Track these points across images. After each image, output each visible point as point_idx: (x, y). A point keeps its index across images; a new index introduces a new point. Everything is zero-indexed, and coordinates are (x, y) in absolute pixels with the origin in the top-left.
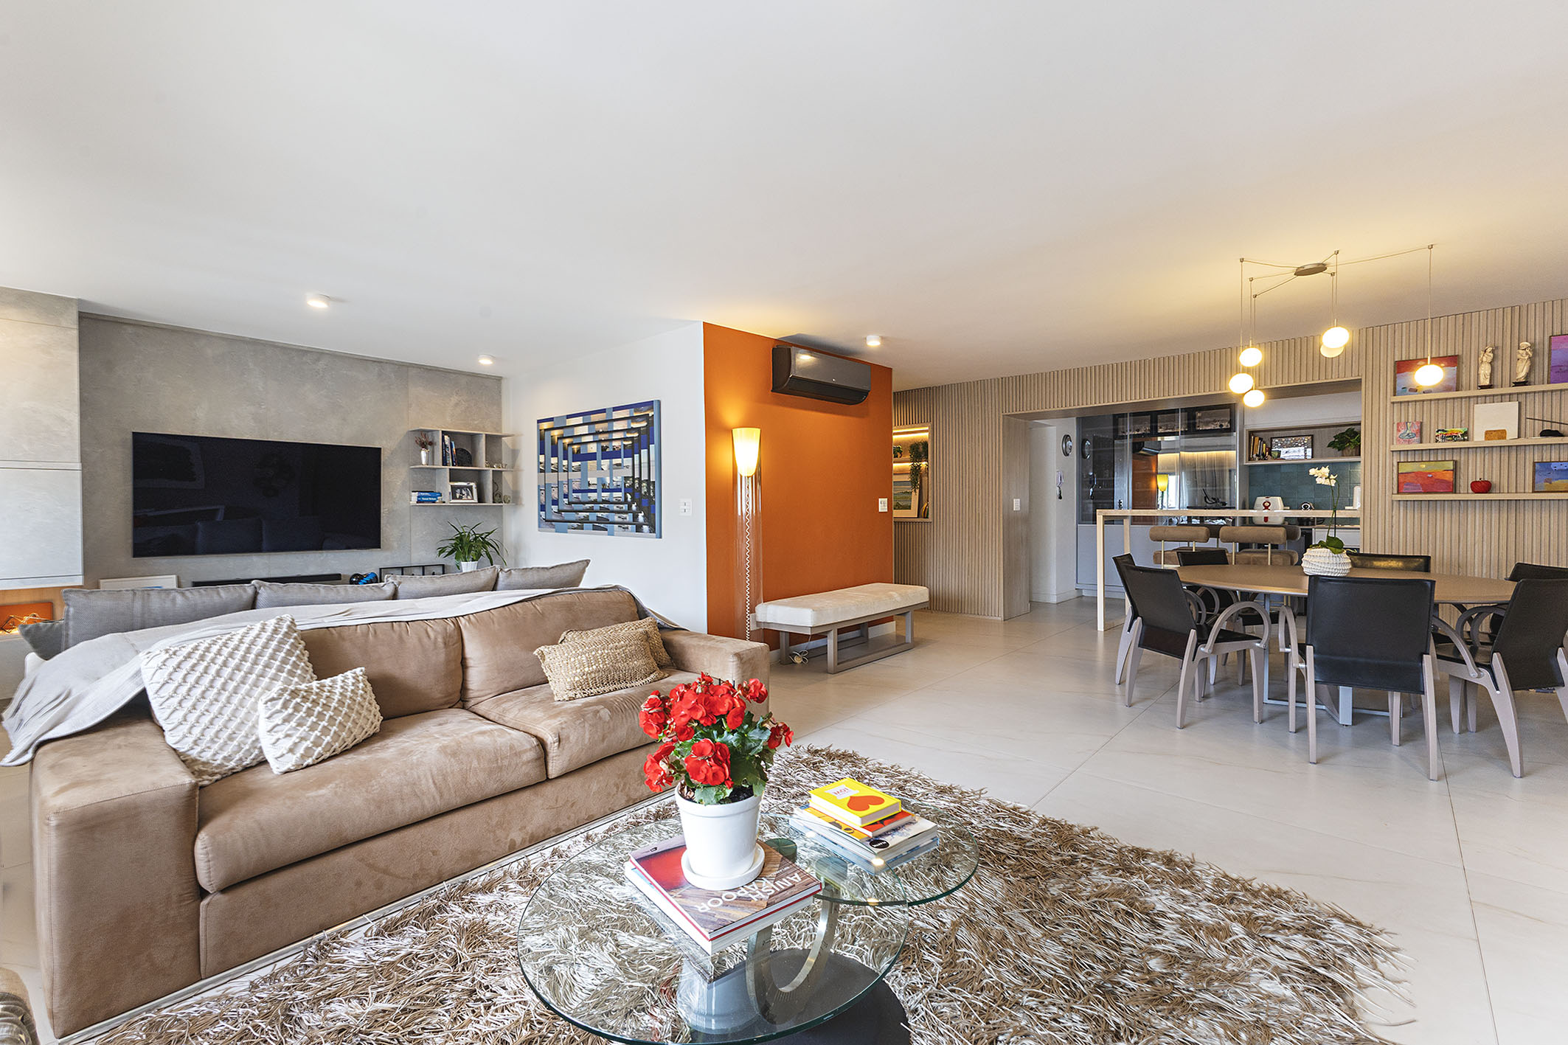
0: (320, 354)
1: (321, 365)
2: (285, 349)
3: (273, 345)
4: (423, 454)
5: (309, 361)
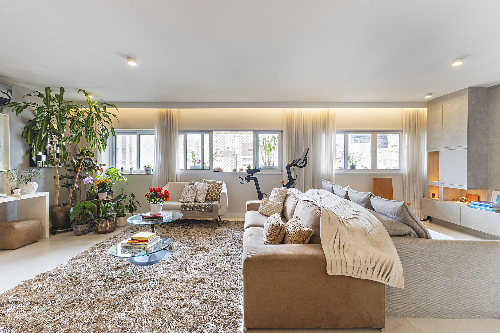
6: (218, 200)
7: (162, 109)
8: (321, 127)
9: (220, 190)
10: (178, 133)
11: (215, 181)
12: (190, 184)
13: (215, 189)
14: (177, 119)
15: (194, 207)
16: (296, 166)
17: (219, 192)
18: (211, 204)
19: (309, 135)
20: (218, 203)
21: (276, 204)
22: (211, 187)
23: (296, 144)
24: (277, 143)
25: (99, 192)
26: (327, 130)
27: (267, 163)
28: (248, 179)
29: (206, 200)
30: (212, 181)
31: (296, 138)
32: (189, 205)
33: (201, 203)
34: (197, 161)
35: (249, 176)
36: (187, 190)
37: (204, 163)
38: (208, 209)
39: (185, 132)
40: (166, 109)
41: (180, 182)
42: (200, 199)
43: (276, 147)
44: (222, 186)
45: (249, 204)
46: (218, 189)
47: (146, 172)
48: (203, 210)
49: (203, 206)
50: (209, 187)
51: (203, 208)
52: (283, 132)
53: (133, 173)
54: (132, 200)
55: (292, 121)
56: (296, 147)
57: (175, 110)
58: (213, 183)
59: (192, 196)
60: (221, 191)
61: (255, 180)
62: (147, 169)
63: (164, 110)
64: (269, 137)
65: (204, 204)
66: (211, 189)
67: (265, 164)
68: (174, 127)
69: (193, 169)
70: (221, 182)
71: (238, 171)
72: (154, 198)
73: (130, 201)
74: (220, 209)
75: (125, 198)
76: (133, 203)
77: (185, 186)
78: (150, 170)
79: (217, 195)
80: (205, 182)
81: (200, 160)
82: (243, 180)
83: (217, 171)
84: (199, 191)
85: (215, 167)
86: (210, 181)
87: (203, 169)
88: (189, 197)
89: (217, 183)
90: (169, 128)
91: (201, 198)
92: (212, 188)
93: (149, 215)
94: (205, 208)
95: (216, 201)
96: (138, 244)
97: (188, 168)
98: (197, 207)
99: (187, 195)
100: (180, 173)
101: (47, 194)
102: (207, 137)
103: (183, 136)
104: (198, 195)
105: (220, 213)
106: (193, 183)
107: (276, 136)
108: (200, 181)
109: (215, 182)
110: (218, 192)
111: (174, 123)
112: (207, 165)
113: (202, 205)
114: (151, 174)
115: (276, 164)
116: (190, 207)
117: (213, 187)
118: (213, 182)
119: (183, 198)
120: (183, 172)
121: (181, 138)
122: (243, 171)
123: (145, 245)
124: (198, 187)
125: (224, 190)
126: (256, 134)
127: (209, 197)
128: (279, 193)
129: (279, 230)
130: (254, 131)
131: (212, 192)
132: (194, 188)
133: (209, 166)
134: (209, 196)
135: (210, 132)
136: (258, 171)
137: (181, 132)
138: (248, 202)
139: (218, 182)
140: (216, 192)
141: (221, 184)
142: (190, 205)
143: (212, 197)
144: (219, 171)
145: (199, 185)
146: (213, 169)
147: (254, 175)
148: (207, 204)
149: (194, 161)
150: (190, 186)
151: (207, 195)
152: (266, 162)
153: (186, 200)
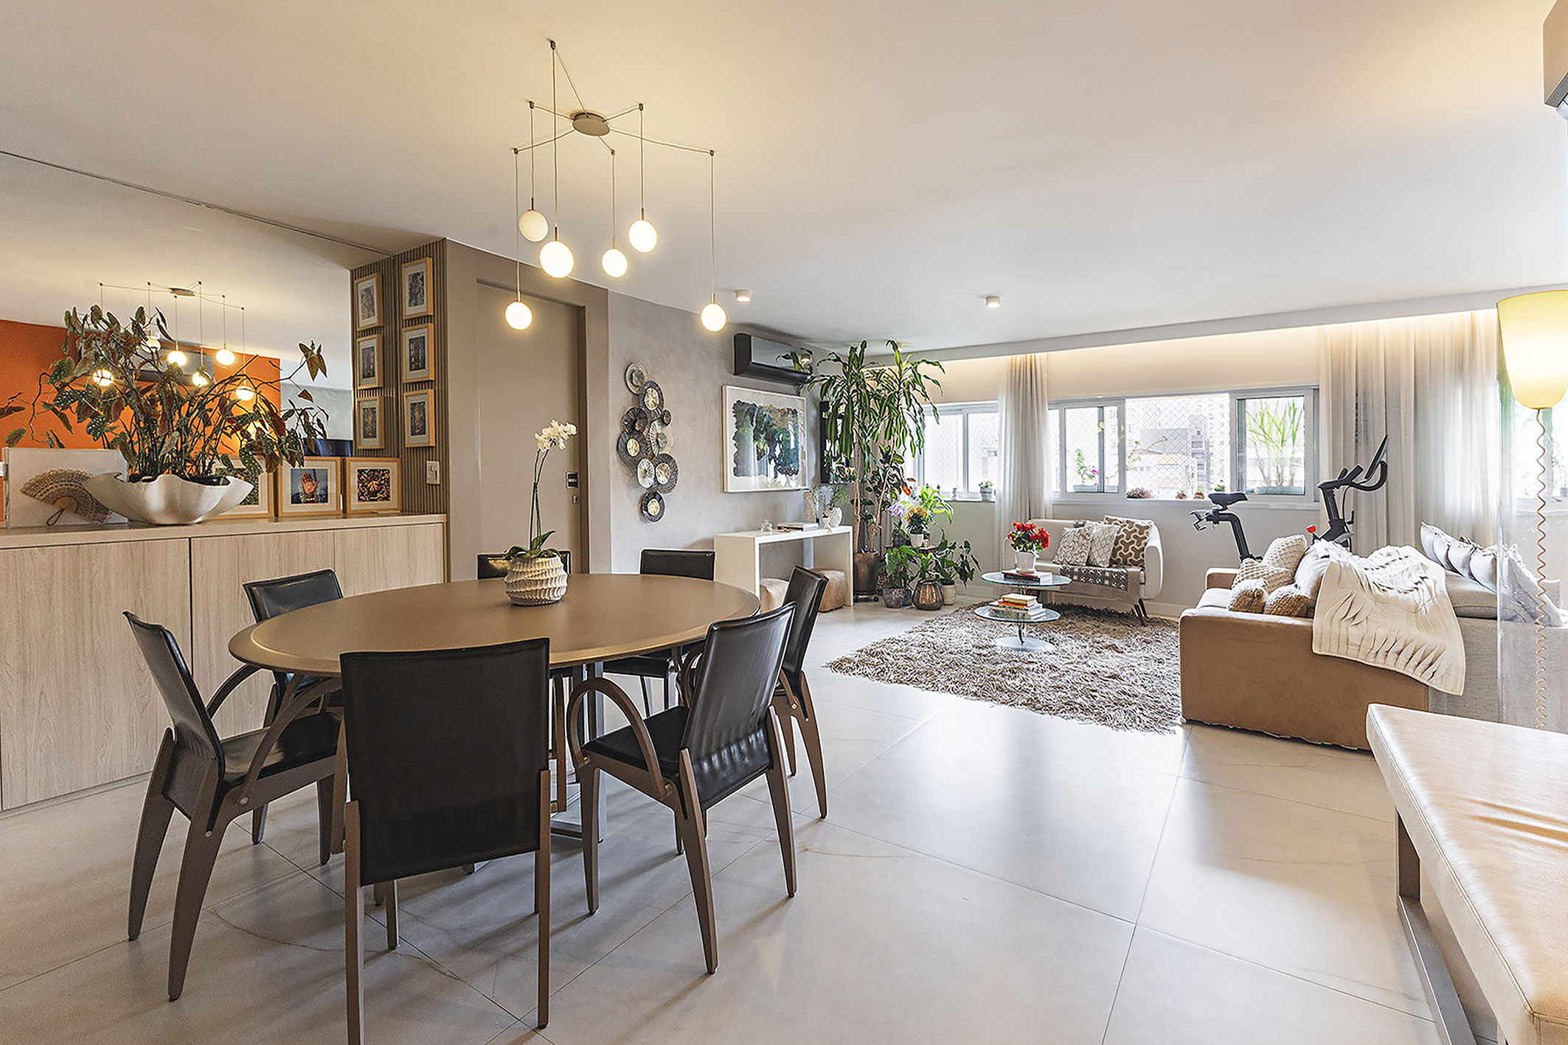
6: (1140, 564)
7: (1014, 356)
8: (1447, 367)
9: (1143, 542)
10: (1047, 406)
11: (1132, 520)
12: (1077, 526)
13: (1132, 539)
14: (1045, 375)
15: (1087, 575)
16: (1353, 485)
17: (1143, 545)
18: (1125, 571)
19: (1403, 396)
20: (1139, 570)
21: (1272, 572)
22: (1122, 533)
23: (1361, 423)
24: (1302, 423)
25: (911, 533)
26: (1467, 378)
27: (1274, 478)
28: (1215, 518)
29: (1112, 563)
30: (1125, 520)
31: (1361, 406)
32: (1076, 570)
33: (1100, 567)
34: (1089, 472)
35: (1216, 512)
36: (1071, 539)
37: (1106, 476)
38: (1118, 581)
39: (1062, 404)
40: (1022, 355)
41: (1053, 519)
42: (1098, 560)
43: (1300, 435)
44: (1148, 532)
45: (1213, 574)
46: (1139, 540)
47: (983, 496)
48: (1107, 582)
49: (1107, 574)
50: (1119, 534)
51: (1107, 578)
52: (1318, 389)
53: (958, 499)
54: (965, 555)
55: (1347, 357)
56: (1361, 431)
57: (1041, 357)
58: (1128, 525)
59: (1083, 552)
60: (1146, 544)
61: (1234, 520)
62: (986, 490)
63: (1019, 358)
64: (1277, 407)
65: (1109, 569)
66: (1124, 539)
67: (1267, 479)
68: (1040, 394)
69: (1081, 491)
70: (1146, 523)
71: (1189, 497)
72: (1023, 542)
73: (962, 556)
74: (1144, 584)
75: (953, 547)
76: (966, 560)
77: (1065, 529)
78: (990, 493)
79: (1137, 552)
80: (1110, 521)
81: (1097, 469)
82: (1200, 520)
83: (1136, 498)
84: (1097, 542)
85: (1131, 487)
86: (1121, 519)
87: (1104, 492)
88: (1077, 552)
89: (1137, 526)
90: (1029, 398)
91: (1102, 559)
92: (1125, 537)
93: (1016, 573)
94: (1110, 579)
95: (1136, 565)
96: (1014, 608)
97: (1070, 489)
98: (1095, 576)
99: (1071, 549)
100: (1053, 499)
101: (850, 529)
102: (1110, 411)
103: (1056, 412)
104: (1094, 549)
105: (1145, 592)
106: (1081, 523)
107: (1300, 402)
108: (1098, 519)
109: (1133, 523)
110: (1141, 547)
111: (1039, 386)
112: (1112, 481)
113: (1104, 572)
114: (992, 500)
115: (1300, 482)
116: (1079, 574)
117: (1129, 534)
118: (1127, 521)
119: (1062, 555)
120: (1059, 497)
121: (1053, 416)
122: (1203, 498)
123: (1025, 609)
124: (1094, 532)
125: (1154, 540)
126: (1239, 400)
127: (1118, 557)
128: (1284, 549)
129: (1250, 599)
130: (1232, 392)
131: (1127, 545)
132: (1087, 534)
133: (1117, 485)
134: (1118, 555)
135: (1119, 401)
136: (1242, 497)
137: (1056, 404)
138: (1211, 571)
139: (1139, 522)
140: (1135, 545)
141: (1148, 527)
142: (1080, 569)
143: (1125, 558)
144: (1140, 497)
145: (1096, 528)
146: (1127, 492)
147: (1231, 509)
148: (1116, 570)
149: (1082, 471)
150: (1075, 529)
151: (1115, 551)
152: (1271, 473)
153: (1070, 559)
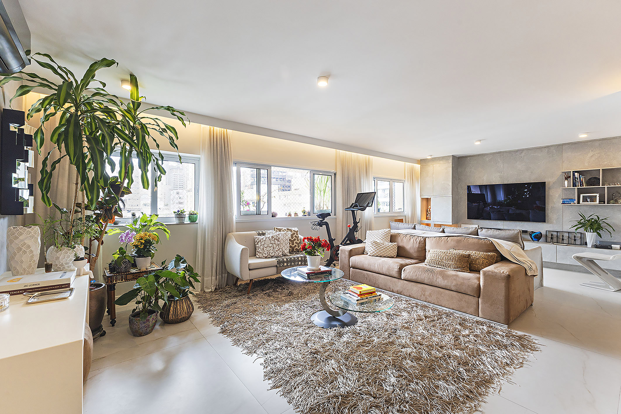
0: (522, 151)
1: (523, 154)
2: (510, 152)
3: (506, 152)
4: (566, 182)
5: (518, 154)
6: (300, 250)
13: (294, 238)
15: (291, 261)
23: (348, 187)
28: (320, 224)
31: (348, 181)
32: (285, 260)
35: (321, 221)
36: (268, 242)
39: (239, 164)
40: (218, 128)
52: (336, 174)
59: (279, 248)
61: (327, 224)
68: (230, 156)
69: (246, 214)
71: (293, 216)
78: (184, 218)
79: (298, 244)
86: (283, 228)
87: (260, 215)
88: (277, 250)
90: (224, 157)
91: (286, 250)
102: (263, 172)
103: (236, 168)
106: (261, 232)
111: (230, 150)
116: (287, 262)
126: (313, 174)
130: (311, 171)
131: (292, 241)
133: (267, 210)
135: (268, 167)
136: (328, 214)
140: (296, 241)
143: (293, 248)
147: (326, 220)
150: (265, 236)
